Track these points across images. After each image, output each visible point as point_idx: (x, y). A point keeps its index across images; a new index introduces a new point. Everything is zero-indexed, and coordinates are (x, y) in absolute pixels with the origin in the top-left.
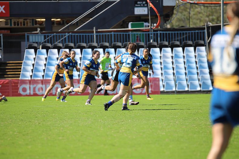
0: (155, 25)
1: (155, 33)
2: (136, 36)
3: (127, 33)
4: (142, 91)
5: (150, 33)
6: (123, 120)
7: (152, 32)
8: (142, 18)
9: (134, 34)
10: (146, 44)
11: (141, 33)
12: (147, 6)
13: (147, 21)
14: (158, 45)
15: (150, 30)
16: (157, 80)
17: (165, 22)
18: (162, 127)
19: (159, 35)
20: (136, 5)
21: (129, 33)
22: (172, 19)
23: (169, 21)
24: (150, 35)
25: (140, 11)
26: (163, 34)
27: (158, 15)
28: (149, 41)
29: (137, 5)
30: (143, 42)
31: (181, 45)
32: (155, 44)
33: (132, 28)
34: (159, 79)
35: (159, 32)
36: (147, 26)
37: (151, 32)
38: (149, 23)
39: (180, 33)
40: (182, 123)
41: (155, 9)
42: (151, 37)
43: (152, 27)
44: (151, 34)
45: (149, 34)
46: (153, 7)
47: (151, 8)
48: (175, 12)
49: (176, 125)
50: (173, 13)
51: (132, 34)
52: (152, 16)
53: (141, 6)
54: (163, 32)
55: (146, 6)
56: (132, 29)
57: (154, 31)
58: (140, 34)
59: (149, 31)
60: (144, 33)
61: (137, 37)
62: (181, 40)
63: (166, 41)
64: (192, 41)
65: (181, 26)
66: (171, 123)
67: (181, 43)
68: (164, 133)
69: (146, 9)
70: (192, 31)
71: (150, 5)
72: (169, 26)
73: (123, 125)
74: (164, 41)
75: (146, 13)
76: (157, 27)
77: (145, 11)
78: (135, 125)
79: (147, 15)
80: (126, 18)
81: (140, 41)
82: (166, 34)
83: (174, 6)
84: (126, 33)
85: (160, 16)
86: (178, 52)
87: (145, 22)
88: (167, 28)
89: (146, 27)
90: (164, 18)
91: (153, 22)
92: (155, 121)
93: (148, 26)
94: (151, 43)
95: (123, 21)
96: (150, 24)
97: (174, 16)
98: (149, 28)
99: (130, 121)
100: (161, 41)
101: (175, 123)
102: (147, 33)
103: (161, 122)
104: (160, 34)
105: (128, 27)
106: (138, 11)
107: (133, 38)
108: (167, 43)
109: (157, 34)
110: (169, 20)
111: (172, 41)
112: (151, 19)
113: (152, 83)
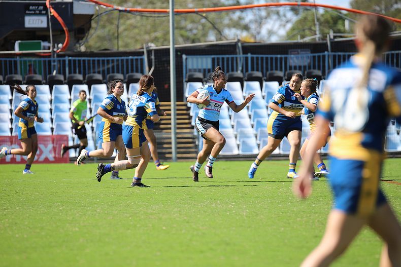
0: (60, 45)
1: (62, 59)
2: (28, 64)
3: (13, 59)
4: (39, 158)
5: (52, 59)
6: (5, 208)
7: (56, 58)
8: (38, 33)
9: (25, 62)
10: (45, 79)
11: (37, 59)
12: (47, 14)
13: (46, 38)
14: (65, 79)
15: (52, 54)
16: (65, 138)
17: (78, 42)
18: (73, 218)
19: (67, 62)
20: (27, 12)
21: (15, 59)
22: (89, 37)
23: (84, 39)
24: (52, 64)
25: (33, 22)
26: (74, 61)
27: (65, 29)
28: (50, 73)
29: (29, 12)
30: (40, 74)
31: (105, 81)
32: (61, 78)
33: (20, 50)
34: (67, 137)
35: (67, 58)
36: (47, 48)
37: (54, 57)
38: (50, 42)
39: (103, 61)
40: (106, 212)
41: (59, 19)
42: (54, 66)
43: (55, 50)
44: (54, 61)
45: (50, 62)
46: (56, 15)
47: (53, 17)
48: (93, 24)
49: (97, 215)
50: (90, 27)
51: (21, 61)
52: (55, 32)
53: (35, 14)
54: (74, 58)
55: (43, 14)
56: (21, 52)
57: (59, 56)
58: (35, 61)
59: (49, 56)
60: (42, 59)
61: (30, 66)
62: (104, 71)
63: (80, 73)
64: (123, 73)
65: (103, 48)
66: (87, 211)
67: (104, 77)
68: (77, 229)
69: (44, 19)
70: (123, 58)
71: (51, 13)
72: (83, 49)
73: (5, 215)
74: (75, 72)
75: (44, 25)
76: (63, 49)
77: (42, 22)
78: (28, 215)
79: (47, 29)
80: (10, 33)
81: (35, 73)
82: (79, 61)
83: (93, 15)
84: (10, 59)
85: (69, 31)
86: (100, 92)
87: (44, 40)
88: (80, 52)
89: (44, 49)
90: (75, 35)
91: (56, 42)
92: (61, 208)
93: (49, 48)
94: (54, 77)
95: (5, 39)
96: (51, 45)
97: (92, 31)
98: (51, 50)
99: (17, 208)
100: (70, 73)
101: (96, 211)
102: (47, 59)
103: (70, 210)
104: (70, 61)
105: (13, 49)
106: (31, 22)
107: (23, 67)
108: (80, 77)
109: (64, 61)
110: (84, 37)
111: (88, 73)
112: (53, 36)
113: (56, 144)
